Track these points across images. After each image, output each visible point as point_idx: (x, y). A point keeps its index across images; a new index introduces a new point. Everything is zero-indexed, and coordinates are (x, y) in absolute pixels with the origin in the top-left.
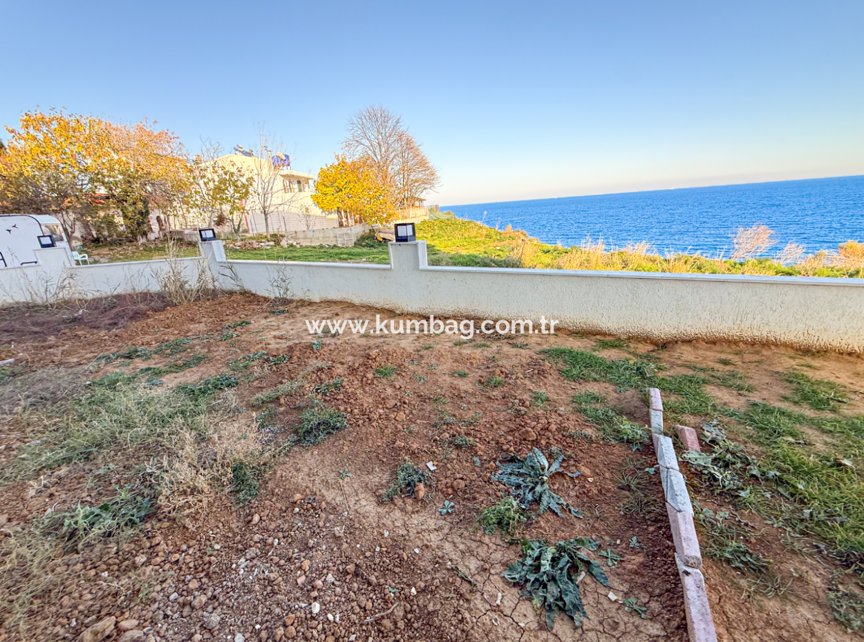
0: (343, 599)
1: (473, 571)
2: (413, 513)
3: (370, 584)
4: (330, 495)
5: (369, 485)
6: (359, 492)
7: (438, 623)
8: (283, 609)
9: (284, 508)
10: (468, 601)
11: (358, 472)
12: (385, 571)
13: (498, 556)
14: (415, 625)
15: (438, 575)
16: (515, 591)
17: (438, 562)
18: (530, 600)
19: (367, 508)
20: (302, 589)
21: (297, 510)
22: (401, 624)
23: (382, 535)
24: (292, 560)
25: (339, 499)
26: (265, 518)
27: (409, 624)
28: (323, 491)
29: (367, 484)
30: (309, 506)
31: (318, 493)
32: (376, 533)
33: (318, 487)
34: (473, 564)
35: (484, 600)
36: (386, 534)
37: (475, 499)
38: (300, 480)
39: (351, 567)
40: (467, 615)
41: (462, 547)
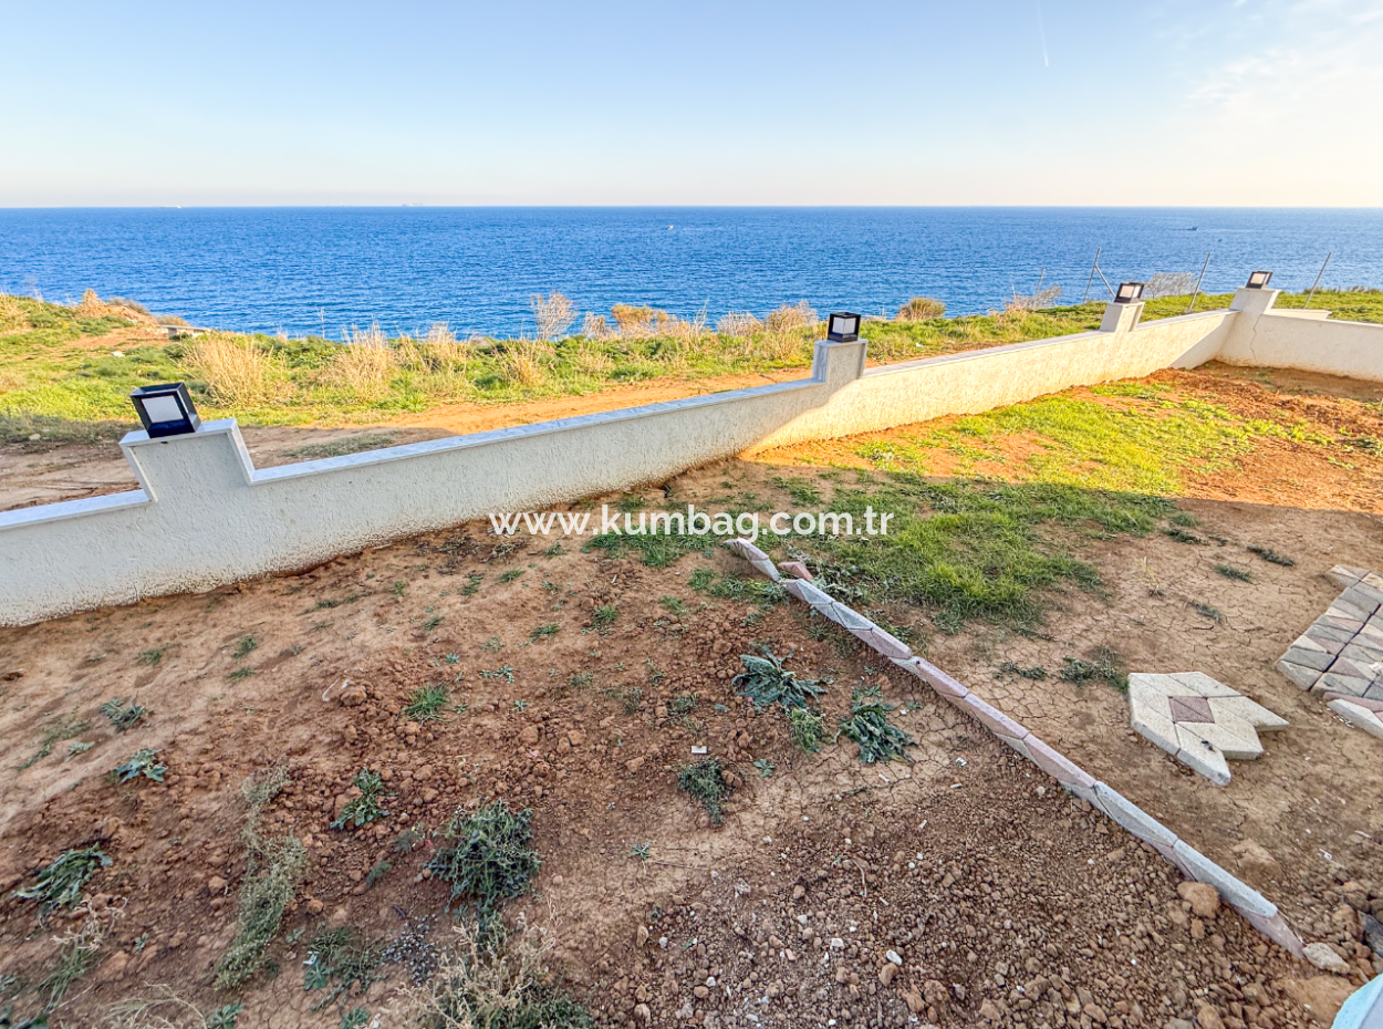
0: (833, 912)
1: (851, 783)
2: (753, 800)
3: (825, 879)
4: (664, 885)
5: (682, 829)
6: (684, 845)
7: (887, 834)
8: (820, 985)
9: (646, 961)
10: (878, 801)
11: (648, 833)
12: (814, 860)
13: (844, 758)
14: (878, 855)
15: (842, 813)
16: (878, 764)
17: (828, 806)
18: (890, 759)
19: (716, 845)
20: (802, 957)
21: (663, 940)
22: (875, 867)
23: (767, 844)
24: (757, 961)
25: (679, 874)
26: (650, 996)
27: (875, 861)
28: (651, 892)
29: (678, 830)
30: (667, 919)
31: (650, 900)
32: (762, 850)
33: (638, 897)
34: (843, 779)
35: (880, 789)
36: (769, 839)
37: (771, 738)
38: (607, 920)
39: (799, 891)
40: (889, 808)
41: (820, 779)
